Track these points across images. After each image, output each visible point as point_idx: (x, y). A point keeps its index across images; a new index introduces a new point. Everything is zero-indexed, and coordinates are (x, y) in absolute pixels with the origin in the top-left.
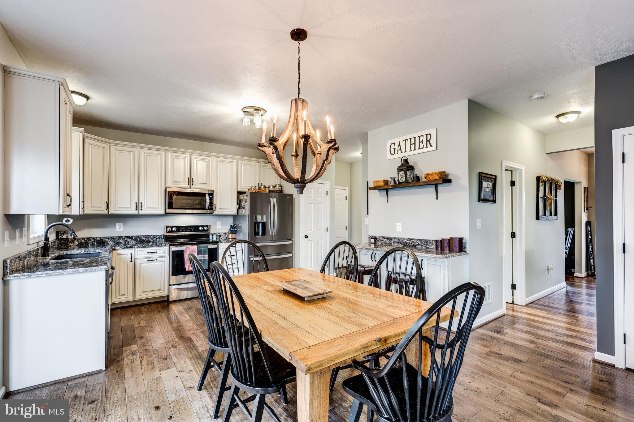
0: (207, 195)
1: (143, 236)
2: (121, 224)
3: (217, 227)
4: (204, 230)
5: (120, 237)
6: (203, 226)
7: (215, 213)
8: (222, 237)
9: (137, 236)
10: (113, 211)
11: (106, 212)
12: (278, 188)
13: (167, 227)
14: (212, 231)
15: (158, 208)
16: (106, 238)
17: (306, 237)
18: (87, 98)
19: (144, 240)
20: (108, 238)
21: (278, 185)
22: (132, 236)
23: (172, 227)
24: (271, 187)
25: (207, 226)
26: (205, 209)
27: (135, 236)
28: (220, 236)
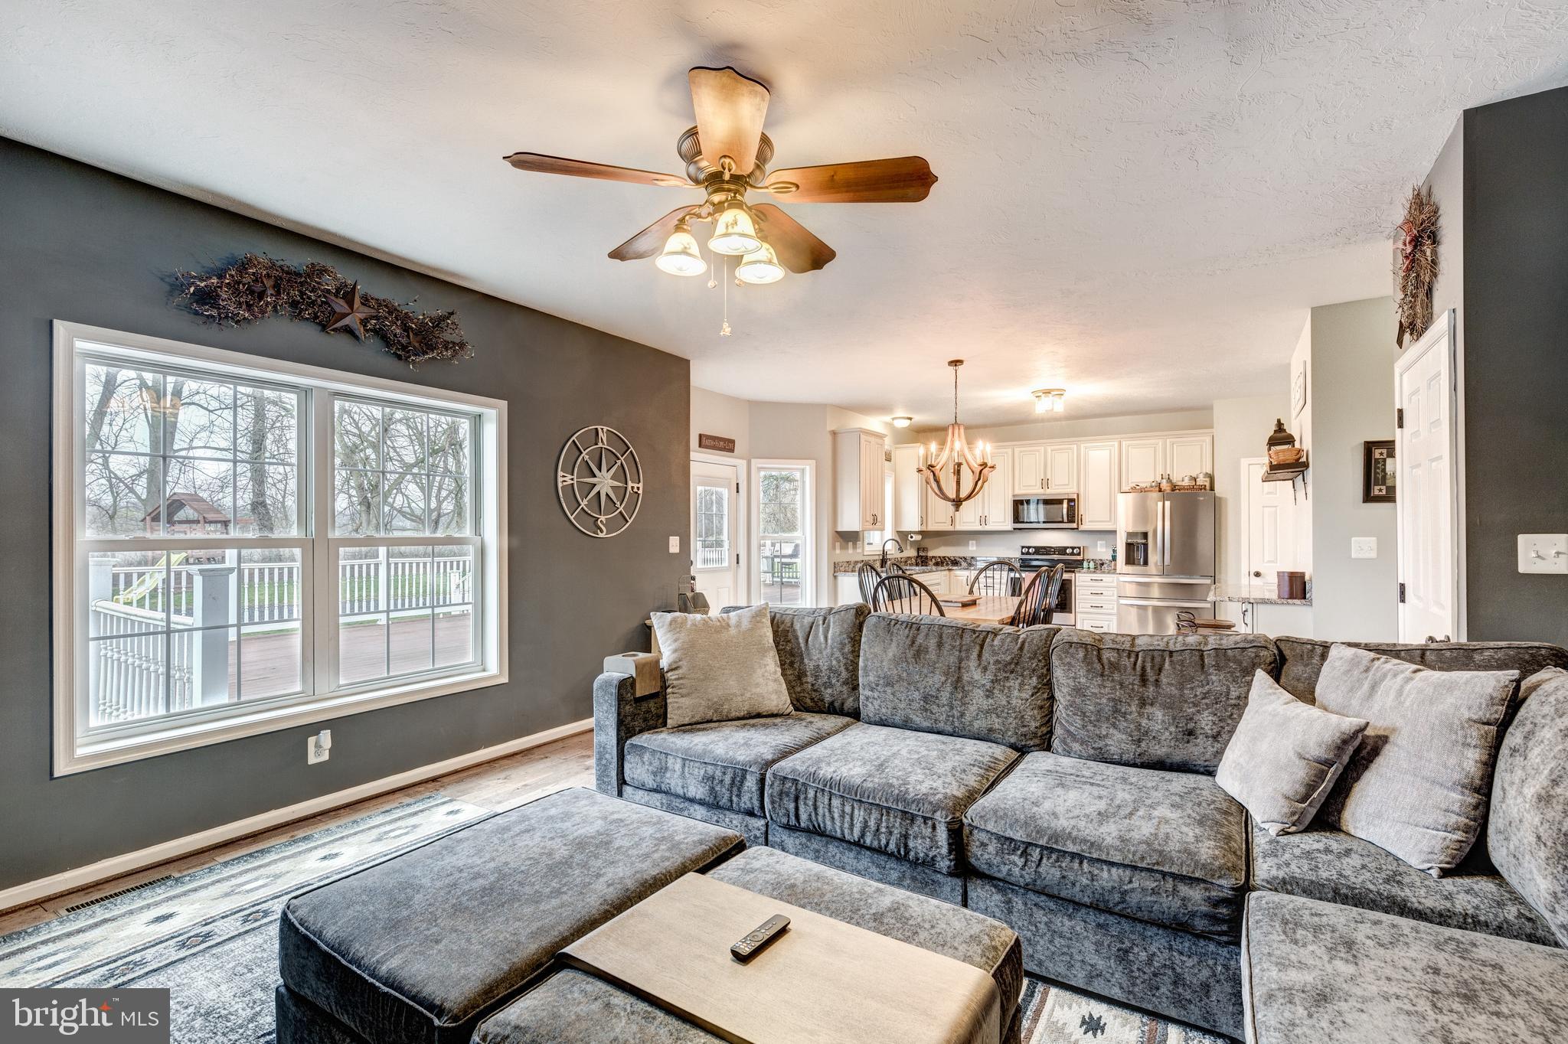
0: (1065, 502)
2: (974, 542)
3: (1099, 549)
4: (1072, 554)
6: (1073, 548)
7: (1082, 528)
8: (1105, 566)
10: (959, 527)
11: (950, 528)
12: (1202, 481)
13: (1023, 547)
14: (1089, 555)
15: (1004, 522)
16: (958, 557)
17: (1257, 574)
18: (910, 419)
20: (961, 559)
21: (1201, 476)
23: (1029, 548)
24: (1186, 479)
25: (1079, 548)
26: (1062, 522)
28: (1102, 564)
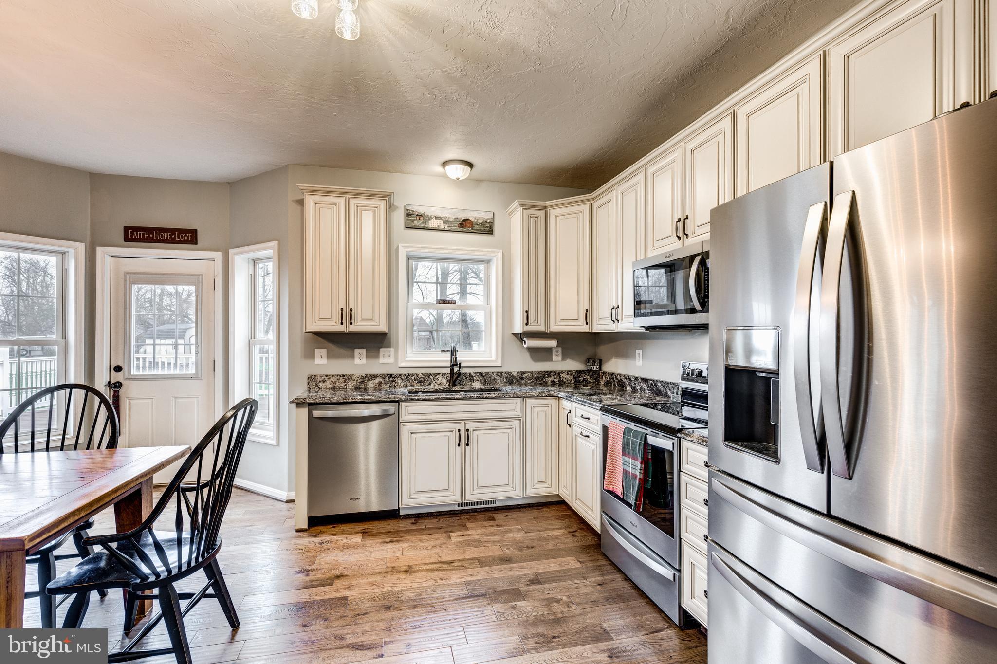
0: (696, 262)
1: (661, 382)
5: (636, 379)
9: (653, 380)
11: (585, 329)
16: (624, 376)
19: (660, 391)
20: (626, 379)
22: (648, 379)
27: (651, 380)
